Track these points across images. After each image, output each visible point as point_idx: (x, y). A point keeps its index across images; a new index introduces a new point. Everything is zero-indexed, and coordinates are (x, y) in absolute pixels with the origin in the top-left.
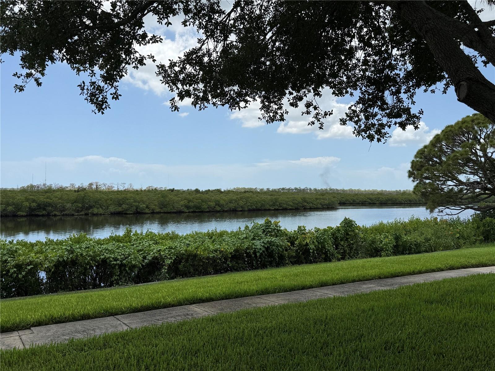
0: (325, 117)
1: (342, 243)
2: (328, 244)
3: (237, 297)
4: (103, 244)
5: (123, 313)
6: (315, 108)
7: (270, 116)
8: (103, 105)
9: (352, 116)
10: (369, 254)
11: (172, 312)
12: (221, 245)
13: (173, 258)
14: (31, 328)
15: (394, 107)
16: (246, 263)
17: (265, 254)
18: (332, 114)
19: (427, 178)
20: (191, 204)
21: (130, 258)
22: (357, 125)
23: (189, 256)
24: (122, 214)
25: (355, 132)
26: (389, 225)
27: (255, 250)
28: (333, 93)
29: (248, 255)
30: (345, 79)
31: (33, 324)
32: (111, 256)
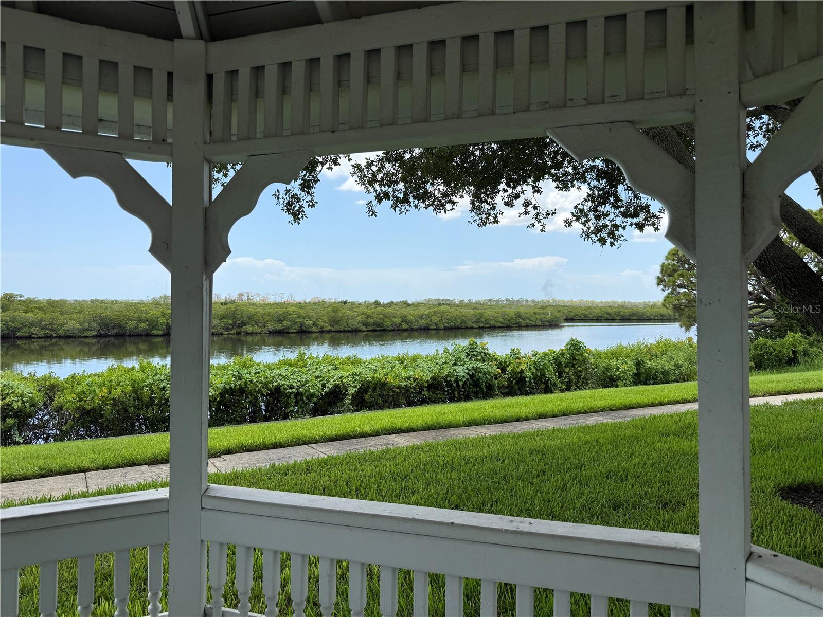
0: (547, 218)
1: (567, 370)
2: (548, 371)
3: (440, 428)
4: (273, 369)
5: (317, 442)
6: (535, 207)
7: (482, 218)
8: (299, 214)
9: (579, 214)
10: (602, 384)
11: (370, 442)
12: (414, 372)
13: (358, 387)
14: (222, 456)
15: (629, 204)
16: (446, 393)
17: (469, 383)
18: (555, 213)
19: (681, 286)
20: (370, 320)
21: (307, 385)
22: (585, 226)
23: (376, 384)
24: (284, 333)
25: (584, 234)
26: (630, 347)
27: (457, 378)
28: (556, 187)
29: (449, 384)
30: (570, 170)
31: (223, 452)
32: (285, 382)
